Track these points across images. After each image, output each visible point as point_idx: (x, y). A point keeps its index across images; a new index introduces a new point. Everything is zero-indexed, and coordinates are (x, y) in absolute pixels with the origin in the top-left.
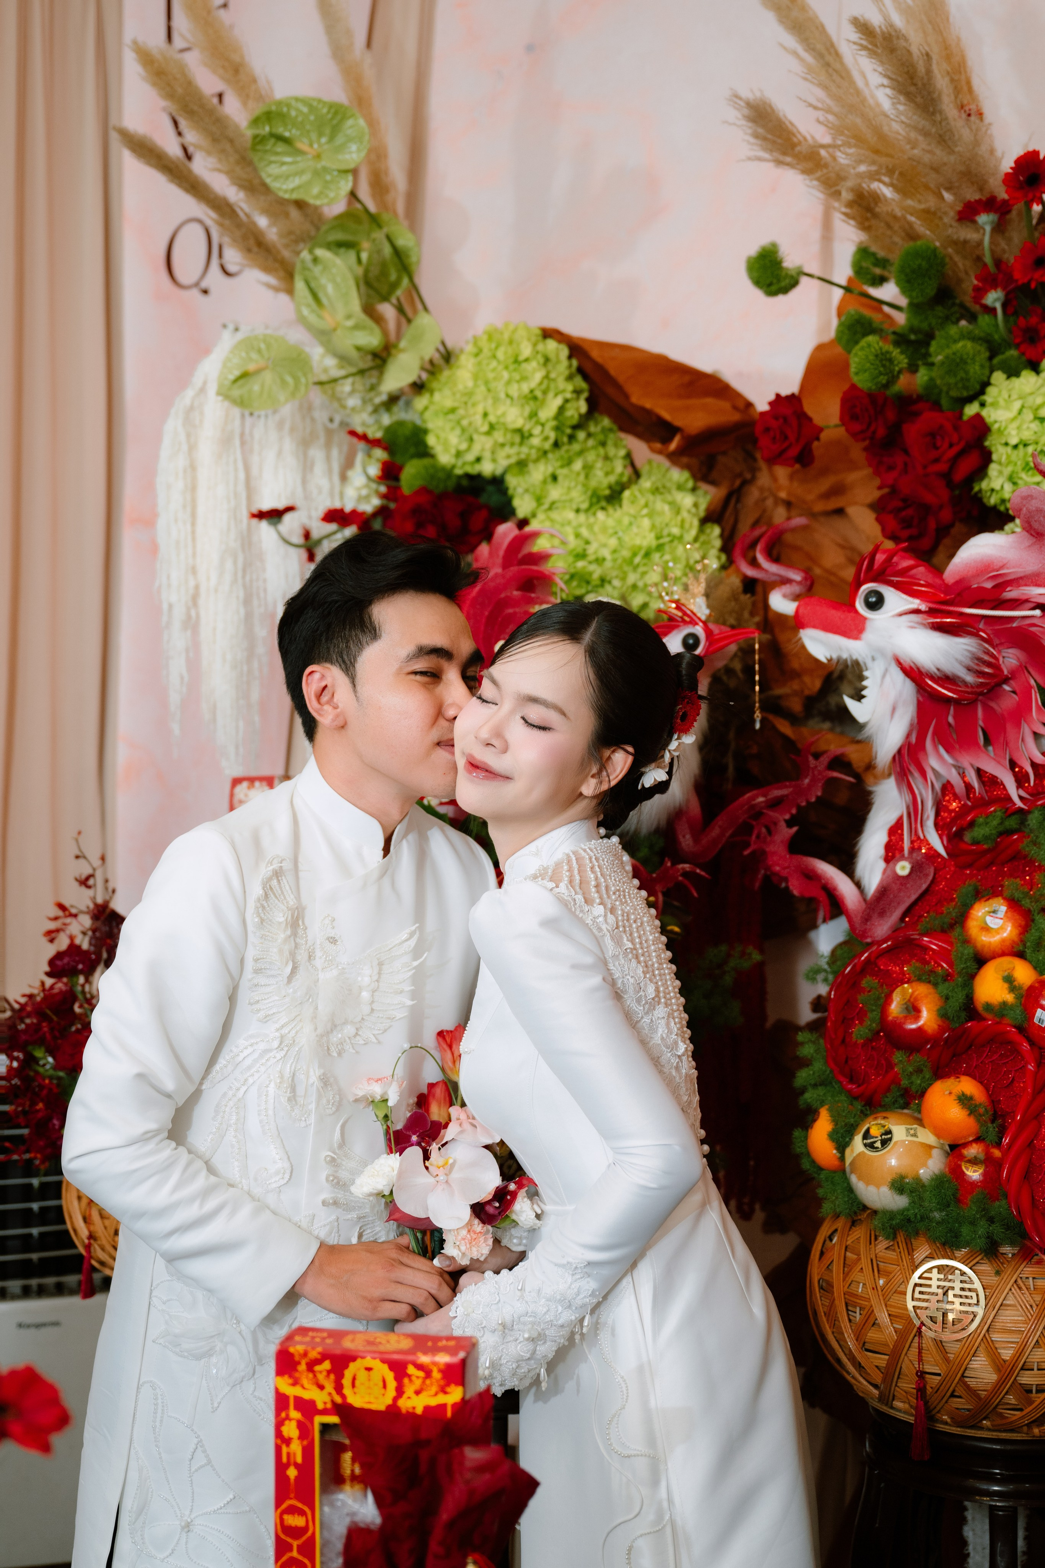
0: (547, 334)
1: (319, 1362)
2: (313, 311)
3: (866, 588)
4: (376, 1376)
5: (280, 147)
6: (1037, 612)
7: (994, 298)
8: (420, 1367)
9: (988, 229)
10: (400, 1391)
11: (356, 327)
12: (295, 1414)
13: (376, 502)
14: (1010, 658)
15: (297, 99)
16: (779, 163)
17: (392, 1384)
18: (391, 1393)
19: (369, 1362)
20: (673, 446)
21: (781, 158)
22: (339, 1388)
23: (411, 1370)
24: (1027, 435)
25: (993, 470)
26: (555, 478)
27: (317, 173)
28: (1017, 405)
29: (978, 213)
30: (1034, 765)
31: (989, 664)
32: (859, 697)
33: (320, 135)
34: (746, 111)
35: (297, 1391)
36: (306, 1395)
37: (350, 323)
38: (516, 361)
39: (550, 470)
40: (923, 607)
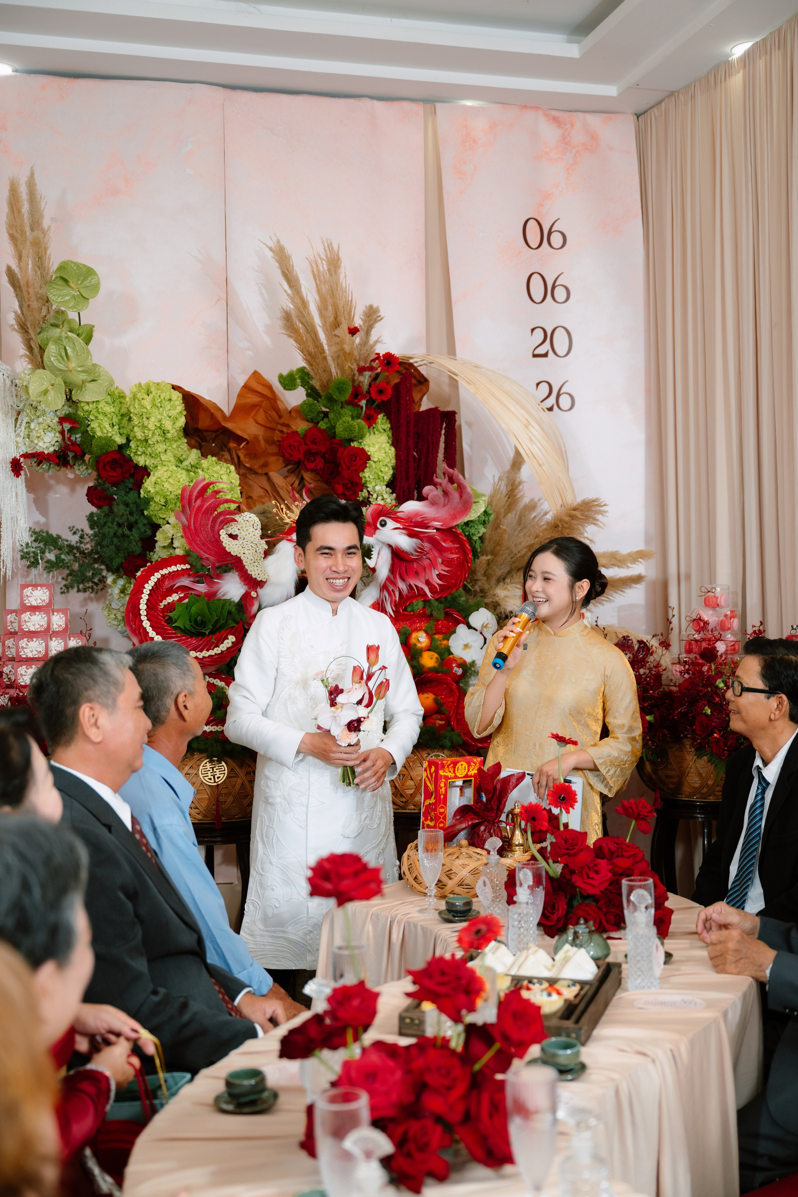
0: (174, 388)
1: (450, 765)
2: (58, 359)
3: (381, 518)
4: (463, 766)
5: (61, 282)
6: (435, 531)
7: (363, 403)
8: (474, 763)
9: (367, 377)
10: (469, 770)
11: (83, 371)
12: (443, 780)
13: (51, 449)
14: (427, 546)
15: (72, 262)
16: (290, 336)
17: (467, 768)
18: (467, 771)
19: (462, 763)
20: (242, 446)
21: (290, 334)
22: (454, 772)
23: (472, 764)
24: (381, 458)
25: (366, 470)
26: (166, 451)
27: (74, 297)
28: (377, 446)
29: (365, 371)
30: (438, 584)
31: (420, 548)
32: (370, 558)
33: (78, 280)
34: (284, 314)
35: (444, 774)
36: (446, 774)
37: (79, 369)
38: (170, 400)
39: (165, 447)
40: (401, 527)
